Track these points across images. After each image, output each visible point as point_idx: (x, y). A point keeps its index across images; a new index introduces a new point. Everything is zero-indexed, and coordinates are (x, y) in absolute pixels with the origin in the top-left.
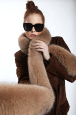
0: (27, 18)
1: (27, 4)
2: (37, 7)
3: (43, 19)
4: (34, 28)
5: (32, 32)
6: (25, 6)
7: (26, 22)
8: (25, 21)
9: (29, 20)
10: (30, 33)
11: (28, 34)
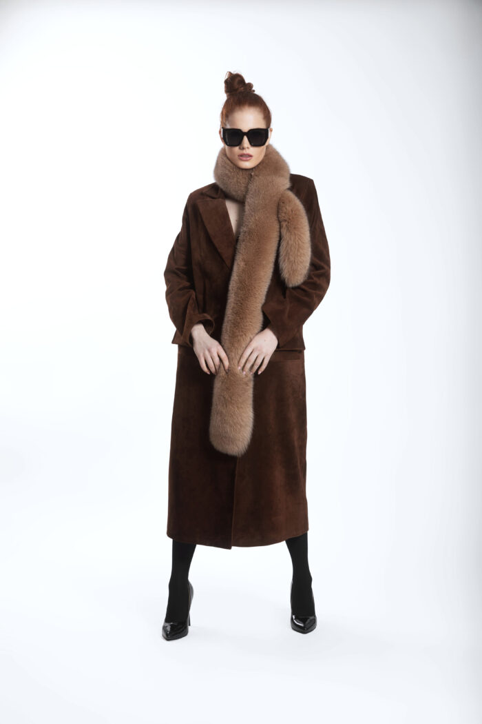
0: (230, 118)
1: (226, 82)
2: (250, 86)
3: (267, 116)
4: (245, 139)
5: (243, 149)
6: (223, 86)
7: (228, 127)
8: (223, 123)
9: (232, 123)
10: (236, 149)
11: (231, 152)
